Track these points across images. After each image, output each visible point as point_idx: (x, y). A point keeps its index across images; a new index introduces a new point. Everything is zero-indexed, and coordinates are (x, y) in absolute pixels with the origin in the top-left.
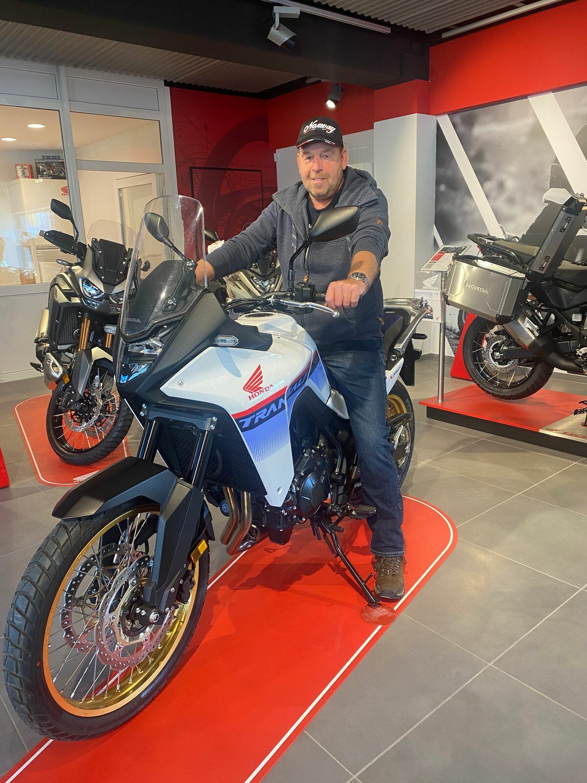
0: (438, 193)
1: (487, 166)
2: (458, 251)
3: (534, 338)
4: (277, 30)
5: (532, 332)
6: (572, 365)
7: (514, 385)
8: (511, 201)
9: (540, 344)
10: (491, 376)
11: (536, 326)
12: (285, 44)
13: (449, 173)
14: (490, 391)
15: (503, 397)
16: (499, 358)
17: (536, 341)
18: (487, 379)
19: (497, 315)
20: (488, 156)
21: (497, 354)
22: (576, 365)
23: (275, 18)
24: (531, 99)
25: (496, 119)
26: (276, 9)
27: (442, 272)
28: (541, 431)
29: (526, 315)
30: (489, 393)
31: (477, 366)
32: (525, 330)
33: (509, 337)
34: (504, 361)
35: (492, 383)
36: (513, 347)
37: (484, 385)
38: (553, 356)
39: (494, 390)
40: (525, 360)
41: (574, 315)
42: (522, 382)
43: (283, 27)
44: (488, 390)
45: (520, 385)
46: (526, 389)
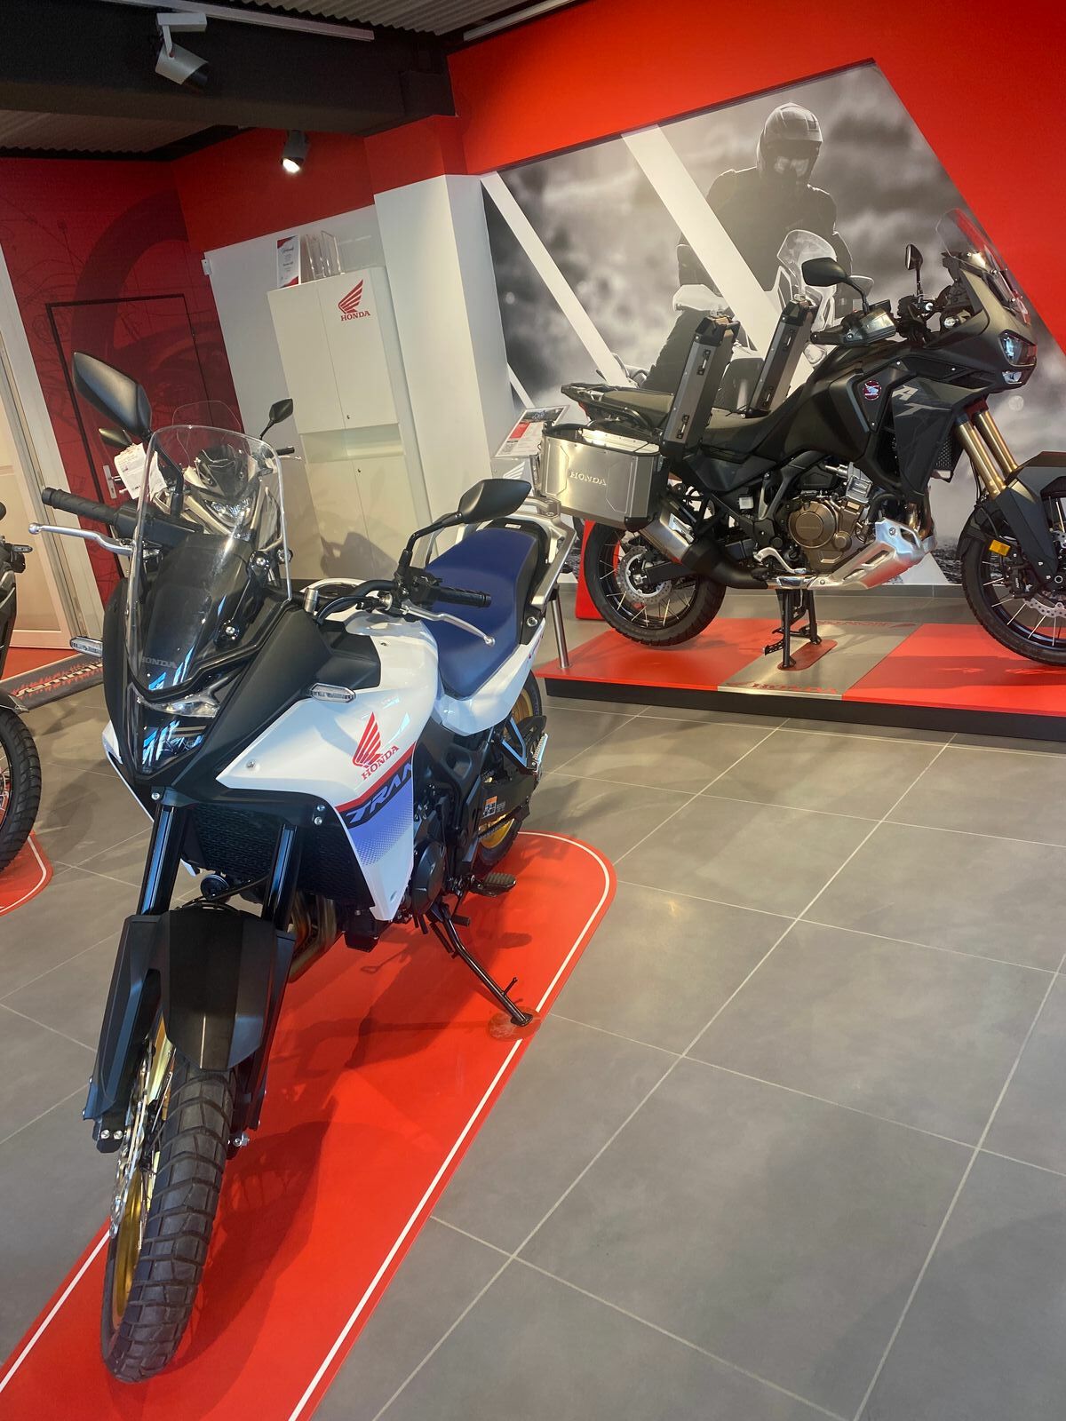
0: (504, 308)
1: (577, 257)
2: (549, 417)
3: (687, 545)
4: (171, 56)
5: (683, 536)
6: (748, 578)
7: (672, 621)
8: (624, 311)
9: (699, 553)
10: (635, 613)
11: (688, 526)
12: (190, 80)
13: (517, 272)
14: (637, 637)
15: (659, 644)
16: (642, 582)
17: (691, 549)
18: (629, 618)
19: (625, 518)
20: (575, 238)
21: (638, 577)
22: (754, 578)
23: (163, 35)
24: (628, 139)
25: (580, 175)
26: (163, 19)
27: (531, 457)
28: (721, 688)
29: (670, 511)
30: (638, 641)
31: (611, 600)
32: (672, 535)
33: (651, 547)
34: (649, 586)
35: (638, 622)
36: (659, 562)
37: (627, 629)
38: (721, 569)
39: (644, 635)
40: (681, 579)
41: (740, 499)
42: (684, 614)
43: (180, 49)
44: (632, 635)
45: (680, 620)
46: (689, 625)
